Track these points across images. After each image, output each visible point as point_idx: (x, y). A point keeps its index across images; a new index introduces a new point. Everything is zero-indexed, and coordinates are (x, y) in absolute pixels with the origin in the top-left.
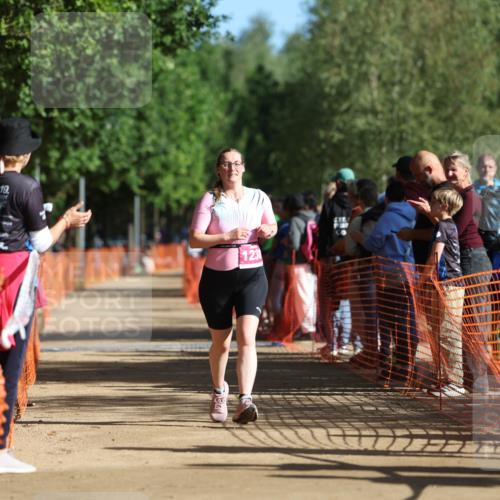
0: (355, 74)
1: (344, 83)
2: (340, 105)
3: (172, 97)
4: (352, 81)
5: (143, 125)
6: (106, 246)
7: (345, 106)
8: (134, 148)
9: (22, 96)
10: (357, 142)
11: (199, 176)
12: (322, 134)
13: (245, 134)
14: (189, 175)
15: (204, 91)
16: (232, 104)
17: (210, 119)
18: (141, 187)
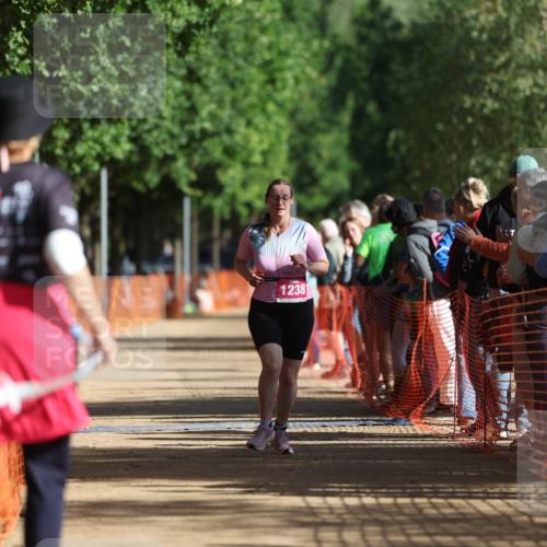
0: (518, 10)
1: (501, 25)
2: (496, 57)
3: (240, 47)
4: (513, 21)
5: (197, 89)
6: (140, 272)
7: (502, 59)
8: (182, 123)
9: (12, 45)
10: (520, 113)
11: (281, 166)
12: (468, 101)
13: (350, 103)
14: (265, 164)
15: (289, 36)
16: (330, 57)
17: (297, 81)
18: (193, 185)
